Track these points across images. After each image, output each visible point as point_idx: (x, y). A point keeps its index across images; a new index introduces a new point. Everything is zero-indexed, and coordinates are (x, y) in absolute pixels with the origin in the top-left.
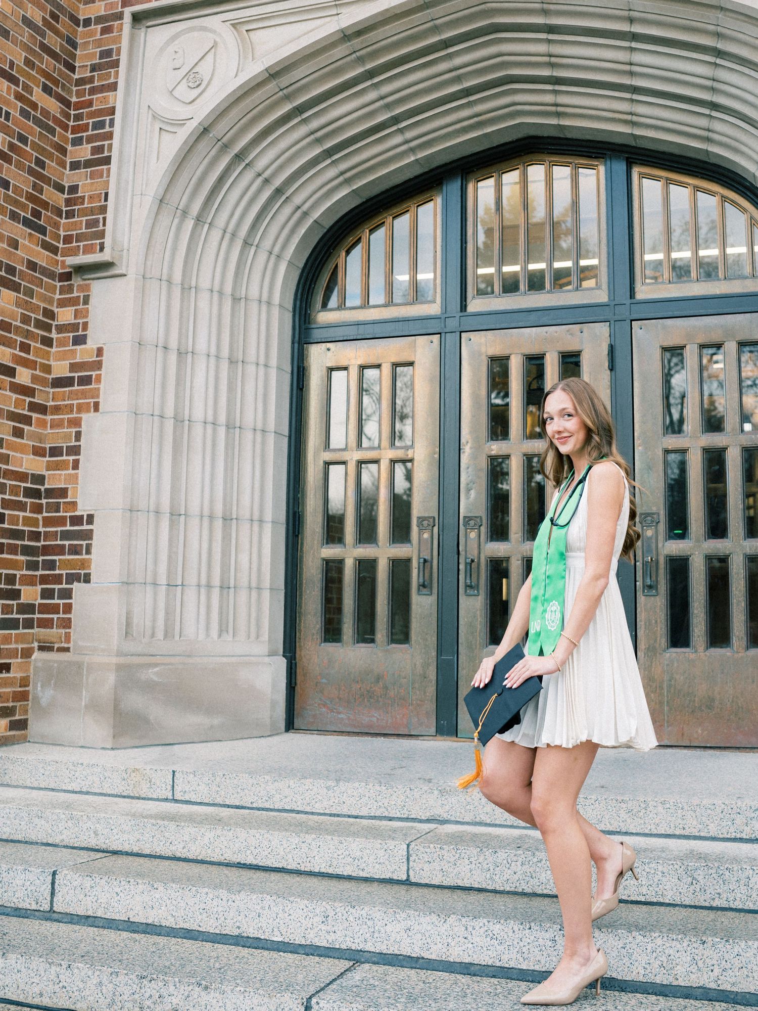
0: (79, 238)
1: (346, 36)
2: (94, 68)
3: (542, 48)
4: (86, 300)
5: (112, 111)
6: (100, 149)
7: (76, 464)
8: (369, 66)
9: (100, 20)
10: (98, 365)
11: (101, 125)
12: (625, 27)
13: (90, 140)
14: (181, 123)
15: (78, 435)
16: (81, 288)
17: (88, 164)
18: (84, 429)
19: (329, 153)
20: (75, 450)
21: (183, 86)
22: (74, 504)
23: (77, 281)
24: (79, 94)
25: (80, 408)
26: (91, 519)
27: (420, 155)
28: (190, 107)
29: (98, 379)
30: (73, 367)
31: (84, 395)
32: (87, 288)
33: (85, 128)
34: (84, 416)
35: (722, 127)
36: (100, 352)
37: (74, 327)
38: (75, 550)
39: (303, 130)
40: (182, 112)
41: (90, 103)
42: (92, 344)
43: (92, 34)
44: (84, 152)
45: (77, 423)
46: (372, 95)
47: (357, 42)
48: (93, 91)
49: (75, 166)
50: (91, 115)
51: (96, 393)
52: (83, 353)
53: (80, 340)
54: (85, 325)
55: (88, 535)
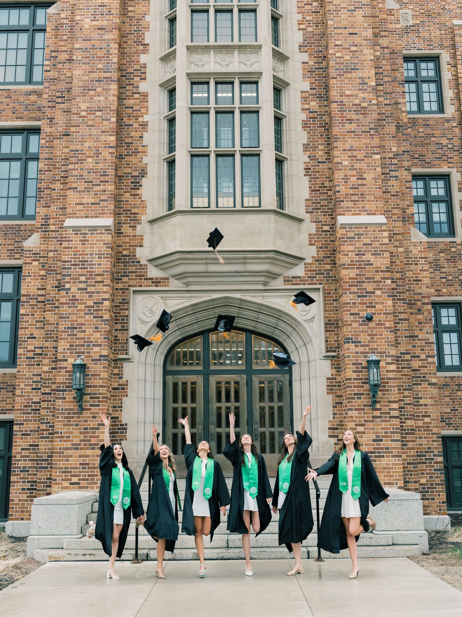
0: (119, 350)
1: (192, 305)
2: (120, 303)
3: (237, 311)
4: (122, 367)
5: (127, 316)
6: (124, 326)
7: (121, 411)
8: (195, 311)
9: (121, 289)
10: (127, 385)
11: (124, 320)
12: (259, 311)
13: (120, 323)
14: (148, 323)
15: (121, 403)
16: (120, 364)
17: (120, 330)
18: (123, 401)
19: (179, 329)
20: (121, 407)
21: (148, 312)
22: (121, 421)
23: (119, 362)
24: (116, 310)
25: (122, 396)
26: (126, 425)
27: (201, 329)
28: (150, 319)
29: (127, 388)
30: (119, 385)
31: (123, 392)
32: (122, 364)
33: (119, 320)
34: (123, 398)
35: (277, 332)
36: (127, 381)
37: (119, 374)
38: (122, 433)
39: (175, 324)
40: (148, 320)
41: (120, 313)
42: (125, 379)
43: (119, 293)
44: (119, 326)
45: (121, 400)
46: (194, 317)
47: (194, 307)
48: (120, 309)
49: (116, 330)
50: (120, 316)
51: (127, 392)
52: (121, 381)
53: (121, 378)
54: (122, 374)
55: (126, 429)
